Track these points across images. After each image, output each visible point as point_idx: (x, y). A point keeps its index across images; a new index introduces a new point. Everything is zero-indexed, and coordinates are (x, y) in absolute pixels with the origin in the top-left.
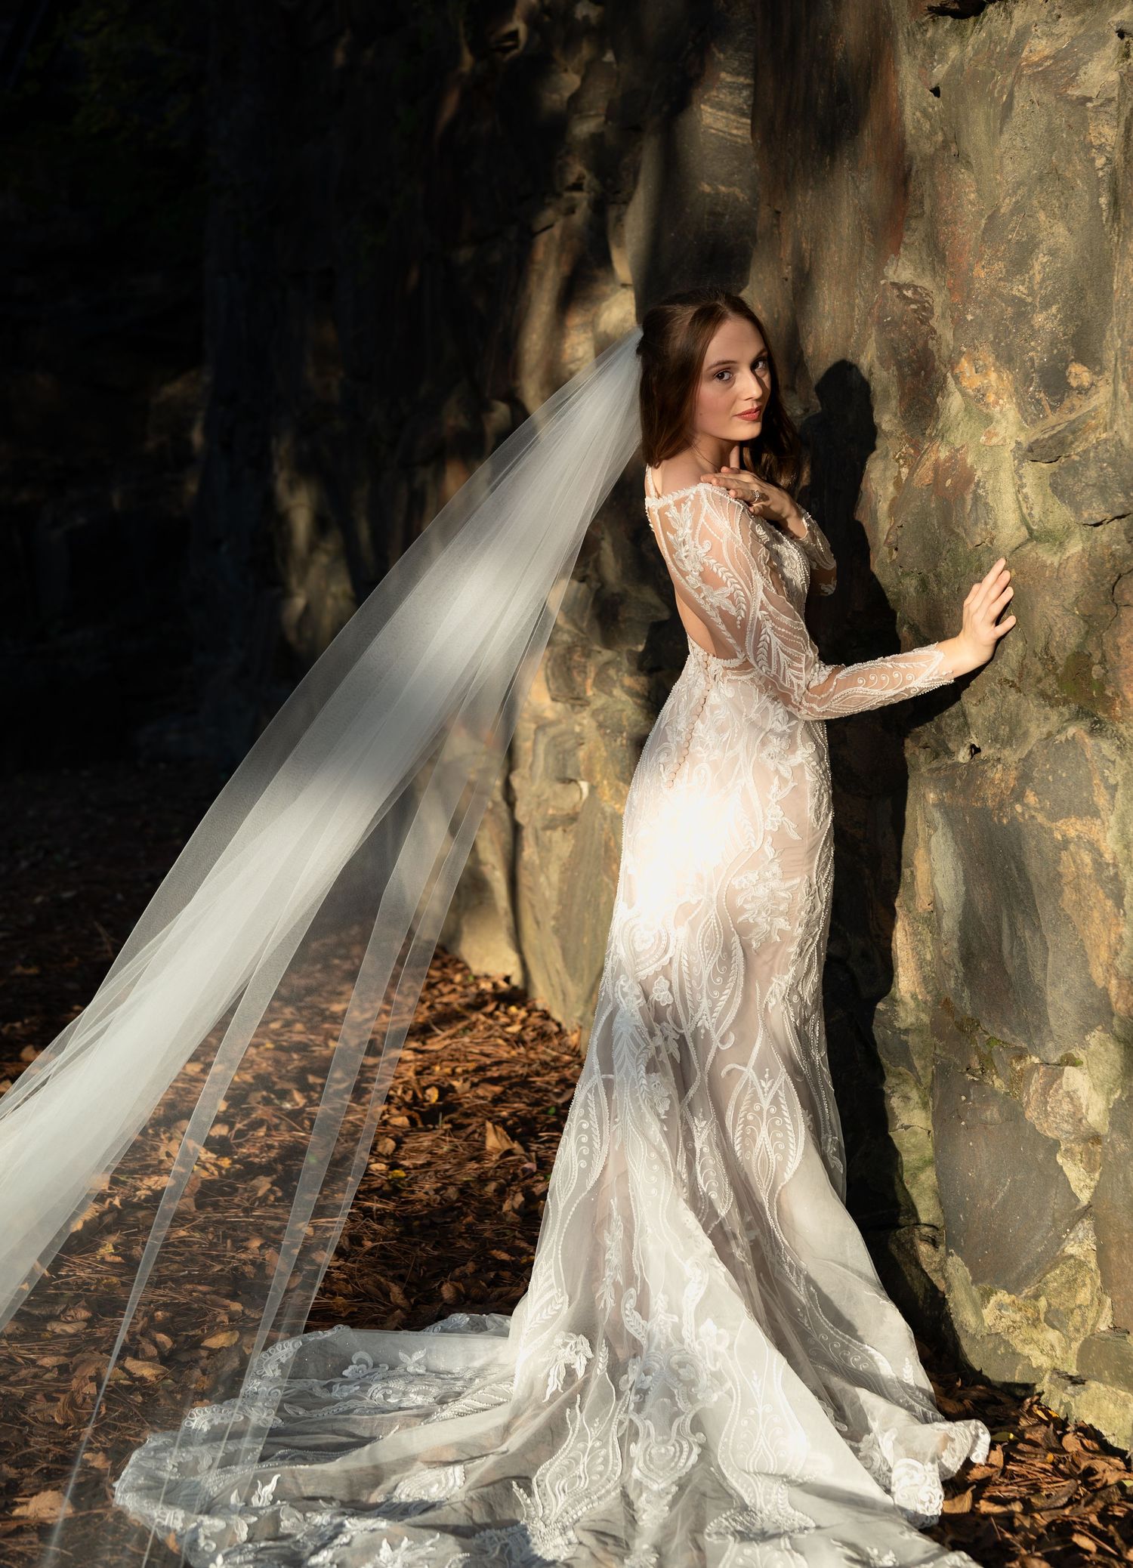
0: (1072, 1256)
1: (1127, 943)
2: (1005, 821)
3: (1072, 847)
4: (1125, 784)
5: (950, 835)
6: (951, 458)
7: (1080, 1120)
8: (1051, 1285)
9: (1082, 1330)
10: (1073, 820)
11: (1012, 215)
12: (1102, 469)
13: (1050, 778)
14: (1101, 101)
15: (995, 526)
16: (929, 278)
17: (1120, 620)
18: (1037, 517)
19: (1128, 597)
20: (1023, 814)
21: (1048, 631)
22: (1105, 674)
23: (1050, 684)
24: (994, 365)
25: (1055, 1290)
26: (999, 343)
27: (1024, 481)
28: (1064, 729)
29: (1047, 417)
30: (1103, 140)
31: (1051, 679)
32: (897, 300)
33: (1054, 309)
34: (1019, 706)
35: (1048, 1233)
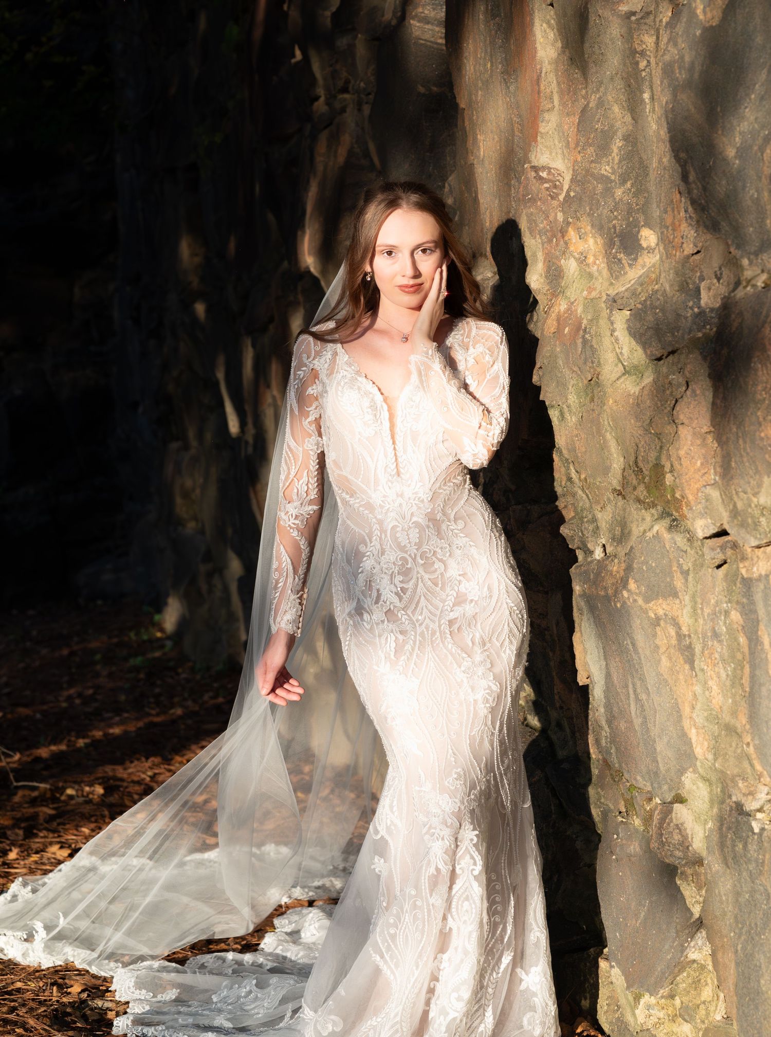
0: (694, 961)
1: (700, 698)
2: (619, 605)
3: (662, 623)
4: (694, 569)
5: (592, 620)
6: (569, 309)
7: (688, 848)
8: (681, 986)
9: (706, 1021)
10: (660, 601)
11: (598, 108)
12: (656, 314)
13: (644, 568)
14: (642, 14)
15: (599, 364)
16: (561, 161)
17: (679, 437)
18: (626, 355)
19: (682, 417)
20: (629, 598)
21: (635, 448)
22: (674, 481)
23: (641, 491)
24: (591, 232)
25: (685, 990)
26: (593, 214)
27: (615, 326)
28: (652, 526)
29: (625, 273)
30: (644, 46)
31: (641, 488)
32: (534, 181)
33: (629, 185)
34: (624, 510)
35: (674, 942)
